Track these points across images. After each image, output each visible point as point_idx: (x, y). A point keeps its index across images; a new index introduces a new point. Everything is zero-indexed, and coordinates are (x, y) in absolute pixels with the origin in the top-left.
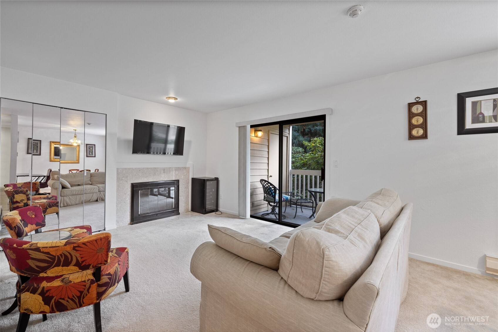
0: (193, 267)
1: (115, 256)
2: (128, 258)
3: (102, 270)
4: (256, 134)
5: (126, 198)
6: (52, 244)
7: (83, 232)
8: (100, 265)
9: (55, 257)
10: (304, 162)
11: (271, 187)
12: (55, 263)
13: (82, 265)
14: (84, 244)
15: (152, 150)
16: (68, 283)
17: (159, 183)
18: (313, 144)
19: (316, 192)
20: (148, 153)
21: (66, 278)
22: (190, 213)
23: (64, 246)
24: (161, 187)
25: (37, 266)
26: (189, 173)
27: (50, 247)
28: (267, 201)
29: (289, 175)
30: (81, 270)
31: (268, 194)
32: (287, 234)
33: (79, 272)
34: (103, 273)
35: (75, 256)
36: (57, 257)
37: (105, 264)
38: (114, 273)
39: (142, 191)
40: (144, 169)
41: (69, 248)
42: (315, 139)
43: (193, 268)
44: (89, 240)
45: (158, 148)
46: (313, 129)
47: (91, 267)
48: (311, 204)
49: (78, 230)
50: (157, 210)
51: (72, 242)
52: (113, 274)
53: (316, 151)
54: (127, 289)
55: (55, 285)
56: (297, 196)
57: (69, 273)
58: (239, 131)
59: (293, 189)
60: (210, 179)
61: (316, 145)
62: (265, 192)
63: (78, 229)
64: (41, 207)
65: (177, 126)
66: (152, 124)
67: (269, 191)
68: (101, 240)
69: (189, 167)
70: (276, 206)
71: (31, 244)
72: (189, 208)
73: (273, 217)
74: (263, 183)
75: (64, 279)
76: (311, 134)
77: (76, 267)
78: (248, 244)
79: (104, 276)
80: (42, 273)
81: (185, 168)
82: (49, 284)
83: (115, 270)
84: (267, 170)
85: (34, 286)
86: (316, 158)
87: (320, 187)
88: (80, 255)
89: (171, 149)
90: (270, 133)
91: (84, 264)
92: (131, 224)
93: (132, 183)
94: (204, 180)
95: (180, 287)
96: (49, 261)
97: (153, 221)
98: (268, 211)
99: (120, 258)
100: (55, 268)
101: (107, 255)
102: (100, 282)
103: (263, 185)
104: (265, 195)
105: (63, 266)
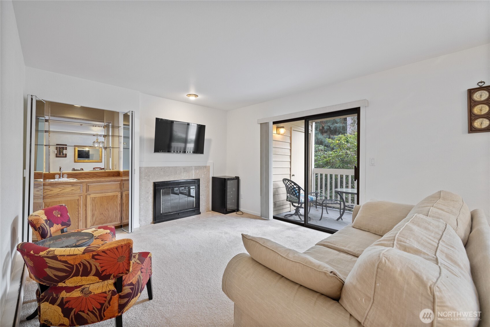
0: (225, 284)
1: (137, 263)
2: (151, 263)
3: (123, 279)
4: (278, 131)
5: (149, 197)
6: (70, 251)
7: (106, 233)
8: (121, 275)
9: (73, 266)
10: (327, 161)
11: (295, 186)
12: (73, 272)
13: (102, 275)
14: (104, 252)
15: (172, 149)
16: (88, 294)
17: (180, 182)
18: (338, 142)
19: (347, 193)
20: (169, 151)
21: (86, 288)
22: (210, 212)
23: (82, 254)
24: (182, 186)
25: (55, 276)
26: (209, 171)
27: (68, 255)
28: (290, 201)
29: (311, 174)
30: (102, 280)
31: (292, 194)
32: (324, 242)
33: (99, 282)
34: (125, 283)
35: (95, 265)
36: (75, 266)
37: (127, 274)
38: (136, 282)
39: (163, 190)
40: (166, 168)
41: (88, 256)
42: (340, 136)
43: (225, 286)
44: (109, 247)
45: (177, 148)
46: (332, 127)
47: (112, 277)
48: (338, 206)
49: (102, 231)
50: (178, 209)
51: (91, 250)
52: (136, 284)
53: (341, 149)
54: (150, 297)
55: (74, 296)
56: (320, 197)
57: (89, 283)
58: (261, 128)
59: (317, 189)
60: (231, 178)
61: (341, 142)
62: (288, 192)
63: (102, 229)
64: (66, 207)
65: (197, 124)
66: (172, 122)
67: (293, 191)
68: (122, 248)
69: (210, 166)
70: (301, 207)
71: (49, 251)
72: (209, 207)
73: (296, 218)
74: (286, 183)
75: (84, 289)
76: (330, 132)
77: (96, 277)
78: (298, 264)
79: (126, 286)
80: (61, 283)
81: (206, 167)
82: (68, 295)
83: (138, 279)
84: (289, 169)
85: (53, 296)
86: (340, 156)
87: (353, 187)
88: (100, 264)
89: (191, 148)
90: (292, 130)
91: (104, 273)
92: (153, 223)
93: (154, 181)
94: (225, 179)
95: (206, 296)
96: (67, 270)
97: (175, 220)
98: (290, 211)
99: (143, 265)
100: (73, 278)
101: (129, 264)
102: (122, 293)
103: (286, 185)
104: (288, 195)
105: (81, 276)
